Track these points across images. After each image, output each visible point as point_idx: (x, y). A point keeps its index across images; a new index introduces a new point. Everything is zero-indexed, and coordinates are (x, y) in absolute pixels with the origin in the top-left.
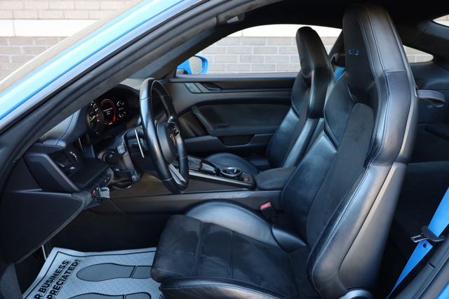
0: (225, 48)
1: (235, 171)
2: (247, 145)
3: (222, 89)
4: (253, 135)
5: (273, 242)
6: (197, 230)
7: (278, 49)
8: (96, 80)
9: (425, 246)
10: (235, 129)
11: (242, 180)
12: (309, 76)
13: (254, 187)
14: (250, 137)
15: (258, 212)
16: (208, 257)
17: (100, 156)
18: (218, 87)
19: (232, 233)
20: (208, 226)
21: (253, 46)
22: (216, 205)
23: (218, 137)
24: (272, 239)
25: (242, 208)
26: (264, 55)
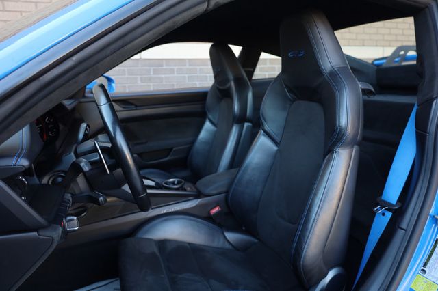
0: (124, 70)
1: (176, 183)
2: (168, 158)
3: (136, 106)
4: (171, 149)
5: (227, 246)
6: (156, 250)
7: (175, 70)
8: (77, 70)
9: (383, 214)
10: (154, 145)
11: (185, 190)
12: (228, 86)
13: (198, 195)
14: (169, 151)
15: (209, 218)
16: (180, 276)
17: (45, 181)
18: (132, 104)
19: (188, 245)
20: (163, 243)
21: (152, 68)
22: (166, 220)
23: (138, 154)
24: (226, 242)
25: (192, 218)
26: (163, 76)
